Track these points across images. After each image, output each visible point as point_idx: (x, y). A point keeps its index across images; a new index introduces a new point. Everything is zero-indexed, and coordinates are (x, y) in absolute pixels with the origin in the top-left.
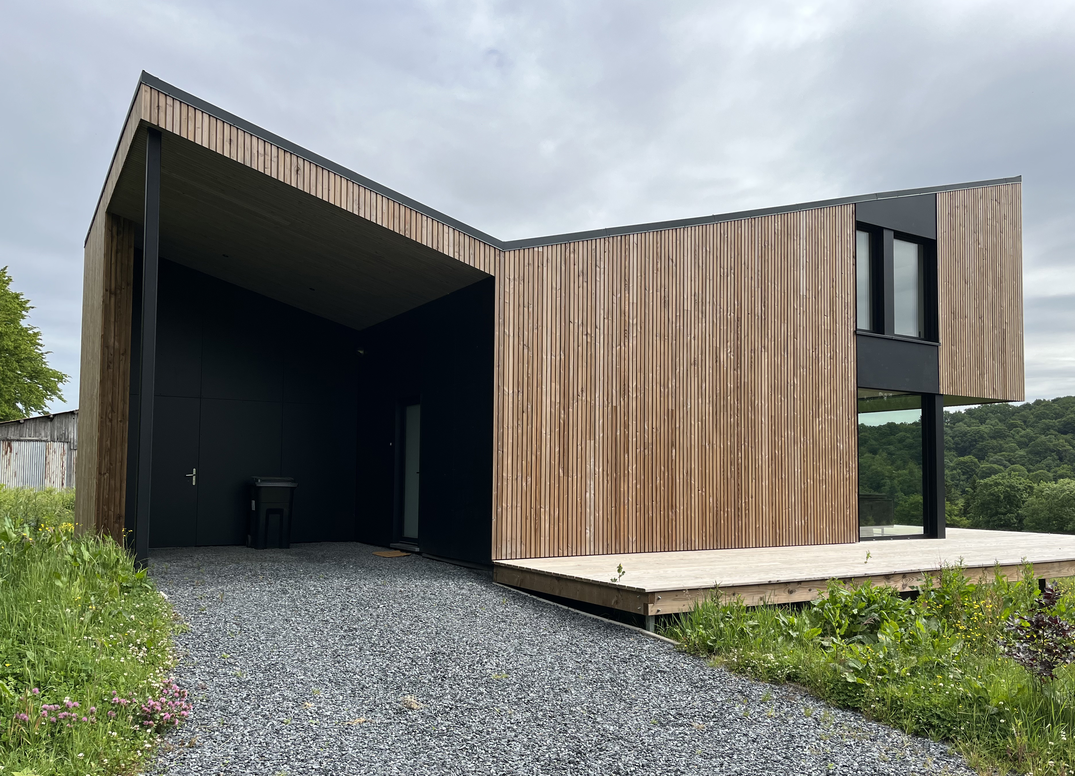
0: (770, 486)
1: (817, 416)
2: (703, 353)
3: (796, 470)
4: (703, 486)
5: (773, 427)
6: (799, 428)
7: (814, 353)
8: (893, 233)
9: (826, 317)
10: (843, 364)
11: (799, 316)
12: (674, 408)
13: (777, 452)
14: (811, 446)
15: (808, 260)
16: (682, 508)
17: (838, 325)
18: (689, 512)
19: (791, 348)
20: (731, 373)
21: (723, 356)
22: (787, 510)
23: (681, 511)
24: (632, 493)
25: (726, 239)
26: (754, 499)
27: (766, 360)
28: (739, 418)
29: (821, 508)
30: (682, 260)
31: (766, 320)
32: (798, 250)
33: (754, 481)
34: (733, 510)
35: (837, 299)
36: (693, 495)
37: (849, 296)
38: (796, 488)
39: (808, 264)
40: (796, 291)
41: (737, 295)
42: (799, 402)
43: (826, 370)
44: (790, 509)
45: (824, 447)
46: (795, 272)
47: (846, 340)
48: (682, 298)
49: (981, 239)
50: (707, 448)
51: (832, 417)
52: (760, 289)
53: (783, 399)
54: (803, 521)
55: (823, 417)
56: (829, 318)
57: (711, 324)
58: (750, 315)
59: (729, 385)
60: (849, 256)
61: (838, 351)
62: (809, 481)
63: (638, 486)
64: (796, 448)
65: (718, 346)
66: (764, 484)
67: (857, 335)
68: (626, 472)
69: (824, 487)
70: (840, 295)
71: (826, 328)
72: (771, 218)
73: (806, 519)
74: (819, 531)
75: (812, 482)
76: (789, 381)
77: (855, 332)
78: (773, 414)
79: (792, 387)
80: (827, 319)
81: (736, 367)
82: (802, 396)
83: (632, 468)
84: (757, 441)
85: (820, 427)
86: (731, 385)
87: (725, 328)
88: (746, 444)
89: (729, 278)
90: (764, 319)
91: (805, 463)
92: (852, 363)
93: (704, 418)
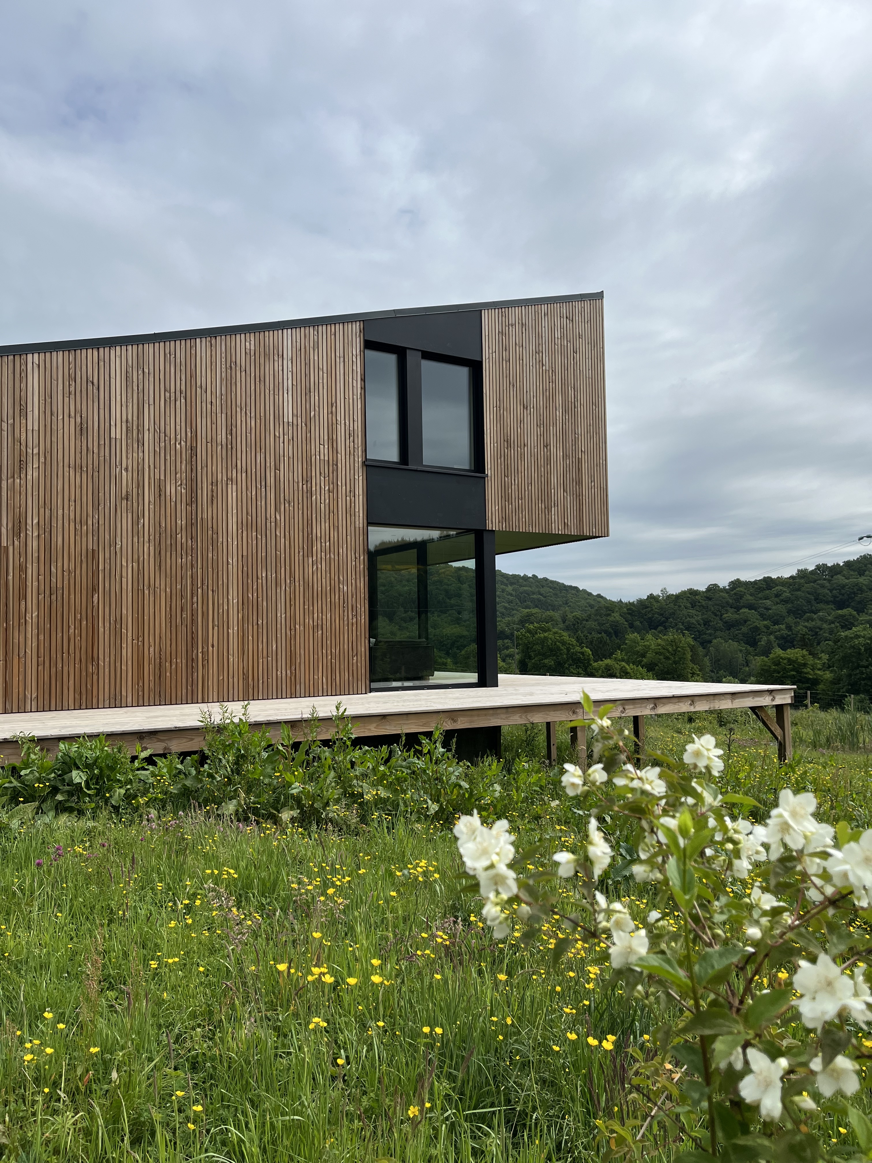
0: (241, 634)
1: (310, 555)
2: (140, 485)
3: (279, 615)
4: (139, 635)
5: (245, 569)
6: (283, 569)
7: (305, 486)
8: (420, 353)
9: (322, 447)
10: (348, 498)
11: (282, 445)
12: (95, 548)
13: (250, 595)
14: (302, 588)
15: (295, 383)
16: (107, 660)
17: (339, 456)
18: (118, 665)
19: (271, 480)
20: (182, 508)
21: (170, 489)
22: (265, 660)
23: (107, 663)
24: (32, 644)
25: (172, 359)
26: (215, 648)
27: (234, 494)
28: (194, 559)
29: (316, 656)
30: (107, 383)
31: (234, 449)
32: (281, 372)
33: (216, 628)
34: (184, 661)
35: (339, 426)
36: (124, 645)
37: (356, 423)
38: (279, 635)
39: (295, 388)
40: (278, 417)
41: (191, 423)
42: (283, 540)
43: (323, 505)
44: (270, 659)
45: (320, 589)
46: (276, 397)
47: (352, 472)
48: (107, 424)
49: (546, 360)
50: (146, 592)
51: (332, 556)
52: (224, 416)
53: (259, 537)
54: (288, 672)
55: (319, 556)
56: (326, 447)
57: (152, 455)
58: (209, 445)
59: (179, 522)
60: (355, 378)
61: (339, 484)
62: (297, 627)
63: (41, 637)
64: (278, 591)
65: (162, 478)
66: (231, 631)
67: (367, 466)
68: (23, 621)
69: (320, 632)
70: (343, 422)
71: (322, 458)
72: (240, 338)
73: (293, 668)
74: (312, 682)
75: (302, 628)
76: (268, 516)
77: (364, 463)
78: (245, 554)
79: (273, 524)
80: (324, 450)
81: (189, 501)
82: (287, 534)
83: (32, 616)
84: (220, 583)
85: (315, 567)
86: (181, 522)
87: (173, 458)
88: (205, 587)
89: (178, 403)
90: (230, 447)
91: (293, 608)
92: (361, 497)
93: (142, 559)
